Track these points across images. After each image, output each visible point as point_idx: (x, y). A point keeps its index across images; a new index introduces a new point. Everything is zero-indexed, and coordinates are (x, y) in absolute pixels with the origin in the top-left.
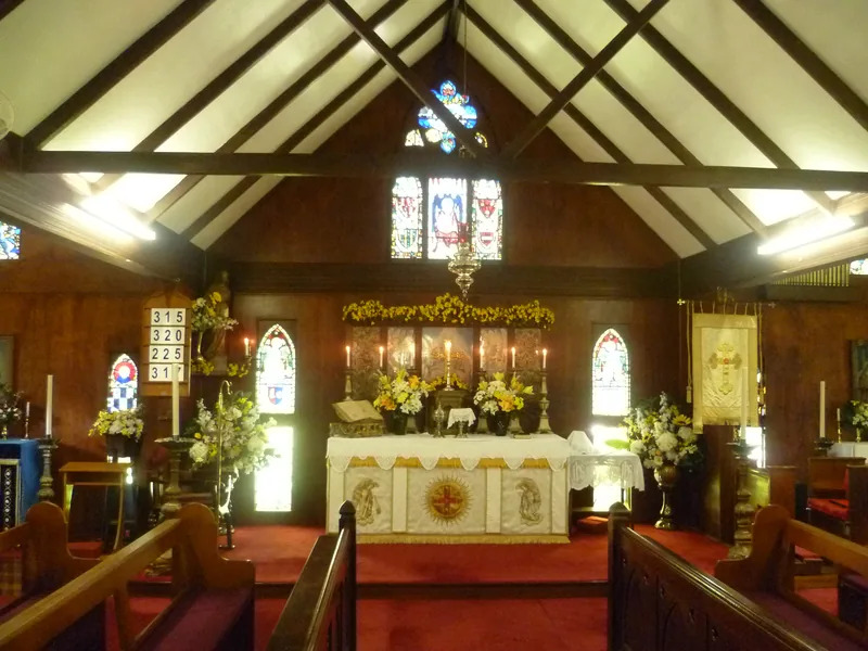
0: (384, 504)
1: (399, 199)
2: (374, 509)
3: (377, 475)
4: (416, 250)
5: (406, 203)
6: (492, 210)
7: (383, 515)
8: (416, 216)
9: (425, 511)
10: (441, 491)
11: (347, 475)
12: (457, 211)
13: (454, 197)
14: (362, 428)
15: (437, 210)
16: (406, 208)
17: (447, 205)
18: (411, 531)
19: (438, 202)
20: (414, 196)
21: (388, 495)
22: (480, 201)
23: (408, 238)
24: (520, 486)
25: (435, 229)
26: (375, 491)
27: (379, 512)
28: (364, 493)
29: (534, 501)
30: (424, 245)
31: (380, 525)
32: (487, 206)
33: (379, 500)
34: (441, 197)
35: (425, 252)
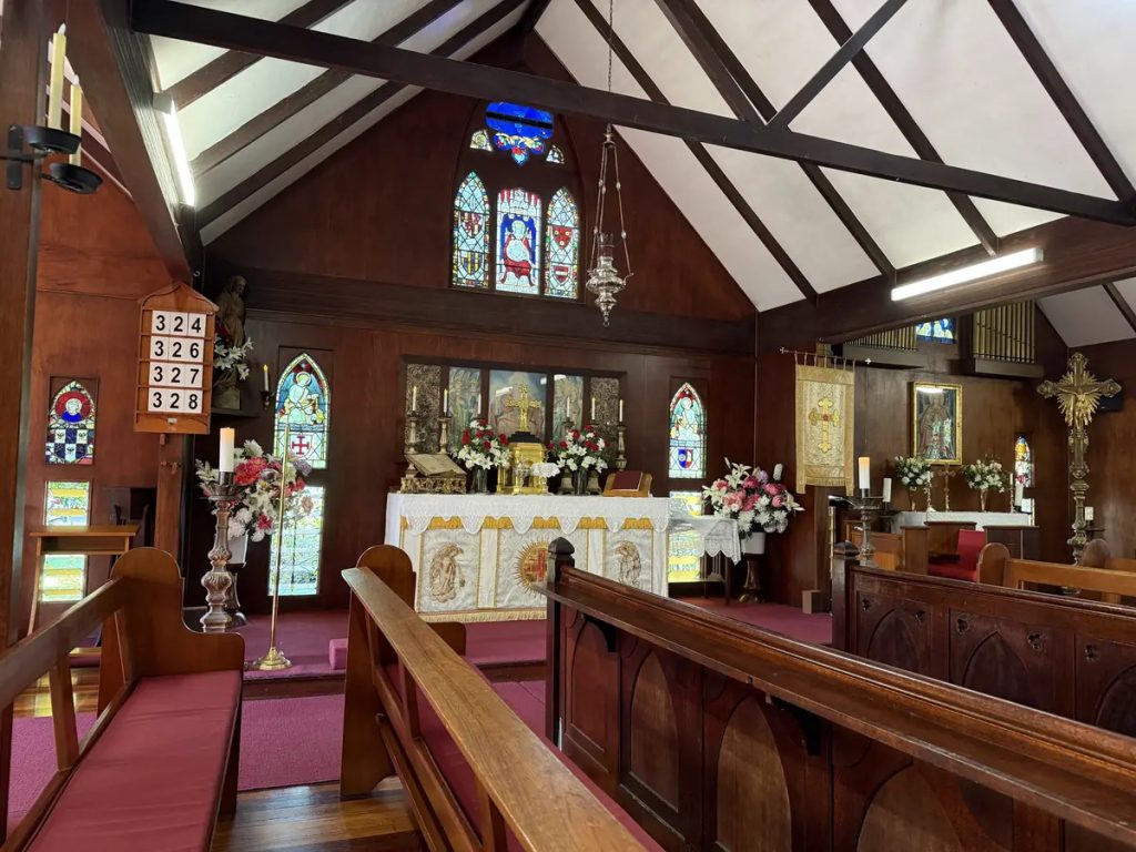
0: (469, 575)
1: (463, 213)
2: (457, 580)
3: (460, 539)
4: (481, 278)
5: (470, 218)
6: (567, 240)
7: (468, 588)
8: (481, 237)
9: (517, 581)
10: (536, 557)
11: (426, 539)
12: (529, 236)
13: (526, 219)
14: (442, 482)
15: (507, 233)
16: (470, 226)
17: (518, 227)
18: (500, 605)
19: (508, 223)
20: (480, 210)
21: (476, 563)
22: (554, 227)
23: (473, 262)
24: (618, 551)
25: (504, 256)
26: (458, 558)
27: (463, 583)
28: (446, 561)
29: (634, 567)
30: (492, 273)
31: (463, 601)
32: (562, 235)
33: (463, 570)
34: (511, 217)
35: (492, 282)
